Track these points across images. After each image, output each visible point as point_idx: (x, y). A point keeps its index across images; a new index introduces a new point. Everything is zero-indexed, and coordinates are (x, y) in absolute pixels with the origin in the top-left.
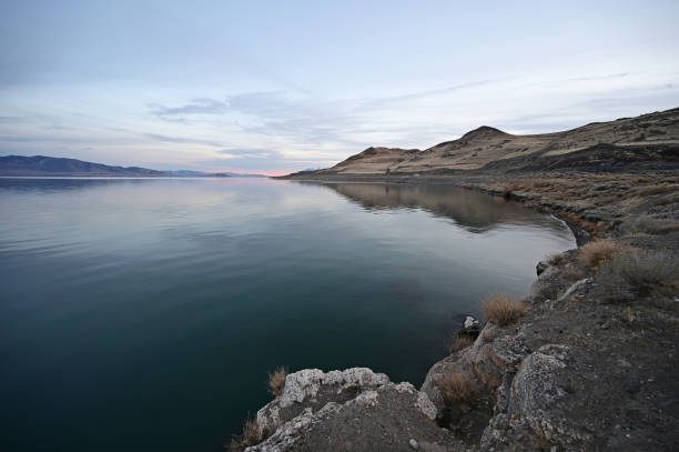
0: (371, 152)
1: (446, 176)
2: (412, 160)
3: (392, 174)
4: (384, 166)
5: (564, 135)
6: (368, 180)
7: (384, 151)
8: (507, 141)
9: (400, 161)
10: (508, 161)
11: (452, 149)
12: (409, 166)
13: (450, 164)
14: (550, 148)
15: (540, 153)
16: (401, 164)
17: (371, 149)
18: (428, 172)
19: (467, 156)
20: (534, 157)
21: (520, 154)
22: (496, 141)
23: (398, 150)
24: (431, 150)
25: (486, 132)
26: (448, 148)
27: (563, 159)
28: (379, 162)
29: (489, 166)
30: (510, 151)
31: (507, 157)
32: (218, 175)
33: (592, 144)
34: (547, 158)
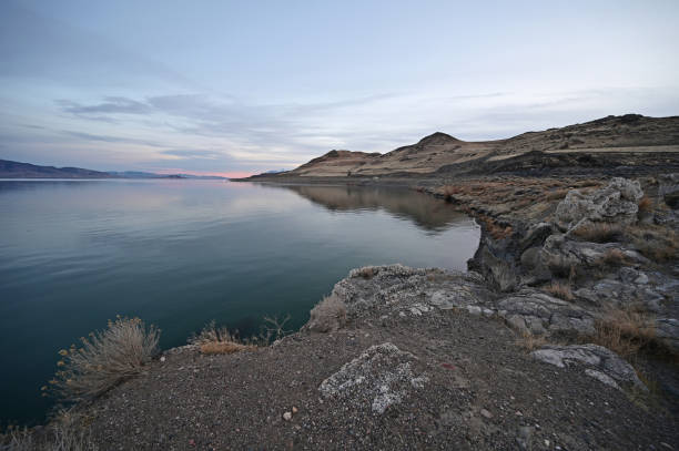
0: (333, 154)
1: (402, 179)
2: (373, 164)
3: (354, 176)
4: (346, 169)
5: (504, 142)
6: (329, 182)
7: (346, 154)
8: (458, 147)
9: (362, 163)
10: (457, 165)
11: (410, 153)
12: (371, 169)
13: (408, 167)
14: (495, 154)
15: (485, 158)
16: (364, 167)
17: (334, 151)
18: (387, 175)
19: (423, 160)
20: (480, 162)
21: (470, 158)
22: (449, 146)
23: (360, 153)
24: (390, 154)
25: (439, 138)
26: (406, 153)
27: (503, 164)
28: (342, 164)
29: (441, 170)
30: (461, 156)
31: (458, 161)
32: (171, 177)
33: (527, 150)
34: (490, 163)
